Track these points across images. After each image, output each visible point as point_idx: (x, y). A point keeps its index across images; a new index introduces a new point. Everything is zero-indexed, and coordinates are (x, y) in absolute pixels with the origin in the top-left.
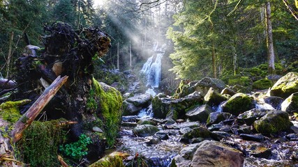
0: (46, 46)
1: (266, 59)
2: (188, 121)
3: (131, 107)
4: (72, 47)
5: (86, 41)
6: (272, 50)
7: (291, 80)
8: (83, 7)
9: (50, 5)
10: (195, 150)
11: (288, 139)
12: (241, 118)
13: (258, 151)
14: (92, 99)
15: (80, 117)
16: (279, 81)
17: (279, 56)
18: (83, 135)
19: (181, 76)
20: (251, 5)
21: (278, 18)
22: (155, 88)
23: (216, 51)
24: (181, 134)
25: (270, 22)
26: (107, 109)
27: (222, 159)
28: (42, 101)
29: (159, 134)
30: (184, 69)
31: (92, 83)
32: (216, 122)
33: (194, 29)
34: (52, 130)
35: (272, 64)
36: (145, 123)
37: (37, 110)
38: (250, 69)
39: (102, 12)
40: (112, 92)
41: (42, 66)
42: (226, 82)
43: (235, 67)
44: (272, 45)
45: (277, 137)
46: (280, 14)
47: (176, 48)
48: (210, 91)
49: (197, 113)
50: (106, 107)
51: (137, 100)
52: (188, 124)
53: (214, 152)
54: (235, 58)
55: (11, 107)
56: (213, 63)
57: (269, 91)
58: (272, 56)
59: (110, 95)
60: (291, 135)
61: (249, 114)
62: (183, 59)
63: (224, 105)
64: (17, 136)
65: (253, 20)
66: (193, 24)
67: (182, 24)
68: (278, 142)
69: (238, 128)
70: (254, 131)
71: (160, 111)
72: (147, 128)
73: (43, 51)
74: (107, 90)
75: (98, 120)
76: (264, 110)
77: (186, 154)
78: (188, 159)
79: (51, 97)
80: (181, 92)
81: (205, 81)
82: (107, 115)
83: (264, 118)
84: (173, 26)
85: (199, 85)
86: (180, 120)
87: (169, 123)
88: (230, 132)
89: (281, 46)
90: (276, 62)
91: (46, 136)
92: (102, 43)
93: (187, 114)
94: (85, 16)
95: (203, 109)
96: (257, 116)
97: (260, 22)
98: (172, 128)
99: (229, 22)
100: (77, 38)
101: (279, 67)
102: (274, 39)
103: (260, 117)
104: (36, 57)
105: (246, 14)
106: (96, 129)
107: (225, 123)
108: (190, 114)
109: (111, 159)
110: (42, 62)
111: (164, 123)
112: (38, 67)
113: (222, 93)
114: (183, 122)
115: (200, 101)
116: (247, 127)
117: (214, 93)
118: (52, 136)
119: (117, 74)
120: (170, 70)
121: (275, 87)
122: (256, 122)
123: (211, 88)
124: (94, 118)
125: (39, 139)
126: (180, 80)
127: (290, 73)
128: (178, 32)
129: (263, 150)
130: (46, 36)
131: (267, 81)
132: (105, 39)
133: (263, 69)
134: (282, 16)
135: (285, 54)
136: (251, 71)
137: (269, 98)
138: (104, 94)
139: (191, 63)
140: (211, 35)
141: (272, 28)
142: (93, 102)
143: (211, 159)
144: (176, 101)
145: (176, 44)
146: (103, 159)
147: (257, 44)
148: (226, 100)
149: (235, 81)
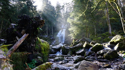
0: (19, 24)
1: (108, 30)
2: (77, 55)
3: (53, 50)
4: (30, 24)
5: (35, 22)
6: (110, 27)
7: (118, 38)
8: (33, 10)
9: (19, 9)
10: (79, 64)
11: (117, 61)
12: (98, 53)
13: (105, 66)
14: (37, 45)
15: (32, 53)
16: (113, 38)
17: (113, 29)
18: (33, 60)
19: (73, 38)
20: (101, 9)
21: (112, 14)
22: (63, 43)
23: (87, 27)
24: (74, 60)
25: (108, 15)
26: (43, 50)
27: (90, 67)
28: (19, 43)
29: (65, 60)
30: (74, 35)
31: (37, 39)
32: (88, 55)
33: (78, 18)
34: (22, 56)
35: (110, 32)
36: (59, 56)
37: (17, 46)
38: (102, 34)
39: (40, 12)
40: (45, 43)
41: (17, 32)
42: (92, 39)
43: (95, 34)
44: (110, 24)
45: (113, 61)
46: (112, 12)
47: (71, 26)
48: (86, 43)
49: (81, 52)
50: (43, 49)
51: (55, 47)
52: (77, 56)
53: (87, 64)
54: (95, 30)
55: (5, 47)
56: (86, 32)
57: (109, 42)
58: (110, 29)
59: (44, 44)
60: (118, 59)
61: (102, 51)
62: (74, 31)
63: (91, 48)
64: (9, 56)
65: (102, 15)
66: (78, 16)
67: (73, 16)
68: (113, 62)
69: (97, 57)
70: (104, 58)
71: (65, 52)
72: (60, 58)
73: (17, 26)
74: (43, 42)
75: (40, 54)
76: (107, 50)
77: (76, 66)
78: (77, 68)
79: (22, 41)
80: (74, 44)
81: (83, 39)
82: (43, 52)
83: (107, 53)
84: (69, 17)
85: (81, 41)
86: (73, 55)
87: (69, 56)
88: (94, 59)
89: (113, 25)
90: (112, 31)
91: (19, 58)
92: (41, 22)
93: (76, 53)
94: (33, 14)
95: (83, 50)
96: (105, 52)
97: (104, 15)
98: (70, 58)
99: (92, 15)
100: (32, 20)
101: (113, 33)
102: (110, 22)
103: (106, 52)
104: (14, 28)
105: (99, 12)
106: (39, 57)
107: (92, 56)
108: (77, 53)
109: (46, 64)
110: (17, 30)
111: (67, 56)
112: (15, 32)
113: (90, 44)
114: (75, 56)
115: (81, 47)
116: (101, 57)
117: (87, 44)
118: (22, 58)
119: (47, 38)
120: (69, 35)
121: (112, 41)
122: (104, 54)
123: (86, 42)
124: (38, 53)
125: (17, 59)
126: (73, 39)
127: (117, 35)
128: (72, 20)
129: (107, 65)
130: (19, 20)
131: (108, 39)
132: (43, 21)
133: (107, 34)
134: (113, 13)
135: (115, 28)
136: (102, 35)
137: (109, 45)
138: (42, 44)
139: (77, 32)
140: (85, 21)
141: (110, 18)
142: (38, 47)
143: (86, 67)
144: (72, 47)
145: (71, 24)
146: (43, 64)
147: (104, 24)
148: (92, 46)
149: (96, 39)
